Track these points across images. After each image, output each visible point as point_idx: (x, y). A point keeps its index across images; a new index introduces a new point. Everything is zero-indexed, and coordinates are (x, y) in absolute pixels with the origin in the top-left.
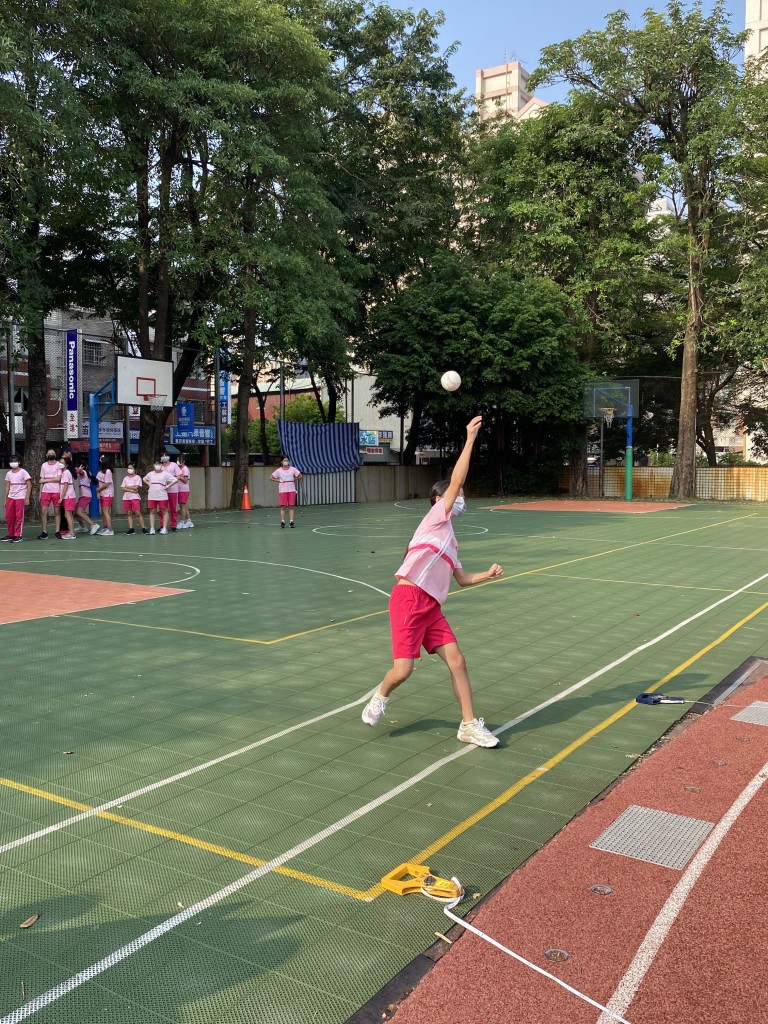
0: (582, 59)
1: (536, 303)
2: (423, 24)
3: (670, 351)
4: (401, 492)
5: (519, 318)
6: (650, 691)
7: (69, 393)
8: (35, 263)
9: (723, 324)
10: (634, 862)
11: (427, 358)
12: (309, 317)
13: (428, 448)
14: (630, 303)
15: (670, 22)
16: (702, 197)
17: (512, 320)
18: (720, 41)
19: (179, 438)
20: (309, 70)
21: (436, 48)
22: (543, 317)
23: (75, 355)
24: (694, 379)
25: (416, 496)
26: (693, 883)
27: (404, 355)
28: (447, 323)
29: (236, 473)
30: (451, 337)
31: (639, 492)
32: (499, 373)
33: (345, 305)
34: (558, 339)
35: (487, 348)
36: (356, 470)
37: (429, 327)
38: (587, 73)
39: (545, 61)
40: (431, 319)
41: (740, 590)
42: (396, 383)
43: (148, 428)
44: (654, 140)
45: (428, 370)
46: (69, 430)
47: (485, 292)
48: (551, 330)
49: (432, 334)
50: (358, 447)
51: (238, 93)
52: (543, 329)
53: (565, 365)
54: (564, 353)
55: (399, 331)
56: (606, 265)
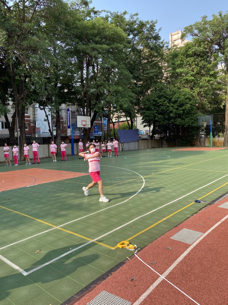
0: (195, 30)
1: (184, 95)
2: (152, 24)
3: (222, 106)
4: (150, 146)
5: (180, 100)
6: (199, 199)
7: (68, 124)
8: (56, 94)
10: (180, 242)
11: (155, 111)
12: (123, 103)
14: (210, 94)
15: (219, 17)
17: (177, 100)
19: (95, 134)
20: (121, 39)
21: (156, 30)
22: (186, 99)
23: (69, 115)
25: (154, 148)
26: (193, 248)
27: (149, 111)
28: (160, 102)
30: (161, 106)
31: (214, 144)
32: (175, 114)
33: (133, 99)
34: (190, 104)
35: (171, 108)
36: (138, 141)
37: (156, 103)
38: (197, 33)
39: (185, 31)
40: (156, 101)
42: (147, 118)
43: (85, 133)
44: (216, 50)
45: (156, 115)
46: (68, 133)
47: (170, 93)
48: (188, 102)
49: (157, 105)
50: (138, 135)
51: (104, 48)
52: (186, 102)
53: (192, 111)
54: (192, 108)
55: (148, 105)
56: (203, 84)
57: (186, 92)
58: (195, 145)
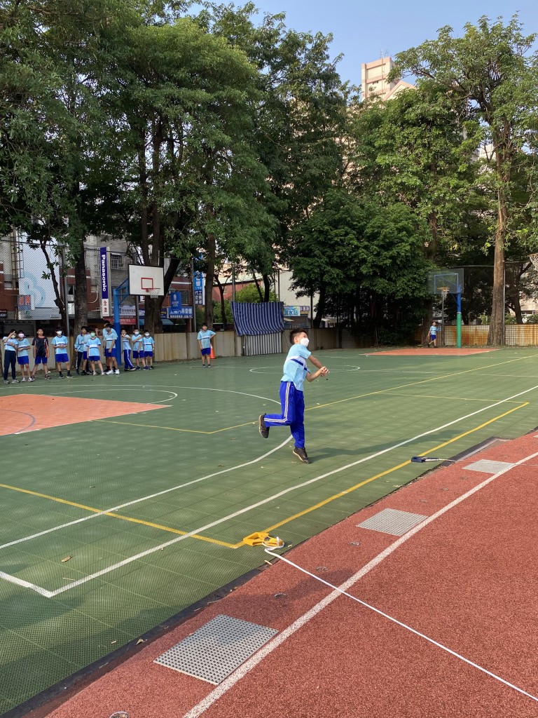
0: (425, 58)
1: (395, 221)
2: (319, 41)
3: (484, 250)
4: (313, 347)
5: (384, 231)
6: (421, 455)
7: (102, 288)
9: (518, 231)
11: (324, 259)
14: (458, 219)
15: (481, 31)
16: (505, 146)
17: (379, 233)
18: (515, 42)
19: (172, 315)
20: (240, 78)
21: (328, 57)
22: (400, 230)
23: (106, 263)
24: (503, 266)
25: (322, 348)
26: (403, 541)
27: (310, 257)
28: (336, 235)
30: (339, 245)
31: (467, 341)
32: (371, 268)
33: (269, 229)
34: (410, 245)
35: (363, 252)
36: (282, 332)
37: (325, 238)
38: (426, 69)
39: (397, 63)
40: (326, 233)
41: (505, 400)
42: (304, 276)
43: (150, 309)
44: (473, 110)
45: (325, 268)
46: (103, 310)
47: (361, 215)
48: (405, 238)
49: (327, 244)
50: (283, 317)
51: (198, 97)
52: (400, 239)
53: (415, 262)
54: (414, 254)
55: (307, 242)
56: (442, 195)
57: (399, 213)
58: (420, 343)
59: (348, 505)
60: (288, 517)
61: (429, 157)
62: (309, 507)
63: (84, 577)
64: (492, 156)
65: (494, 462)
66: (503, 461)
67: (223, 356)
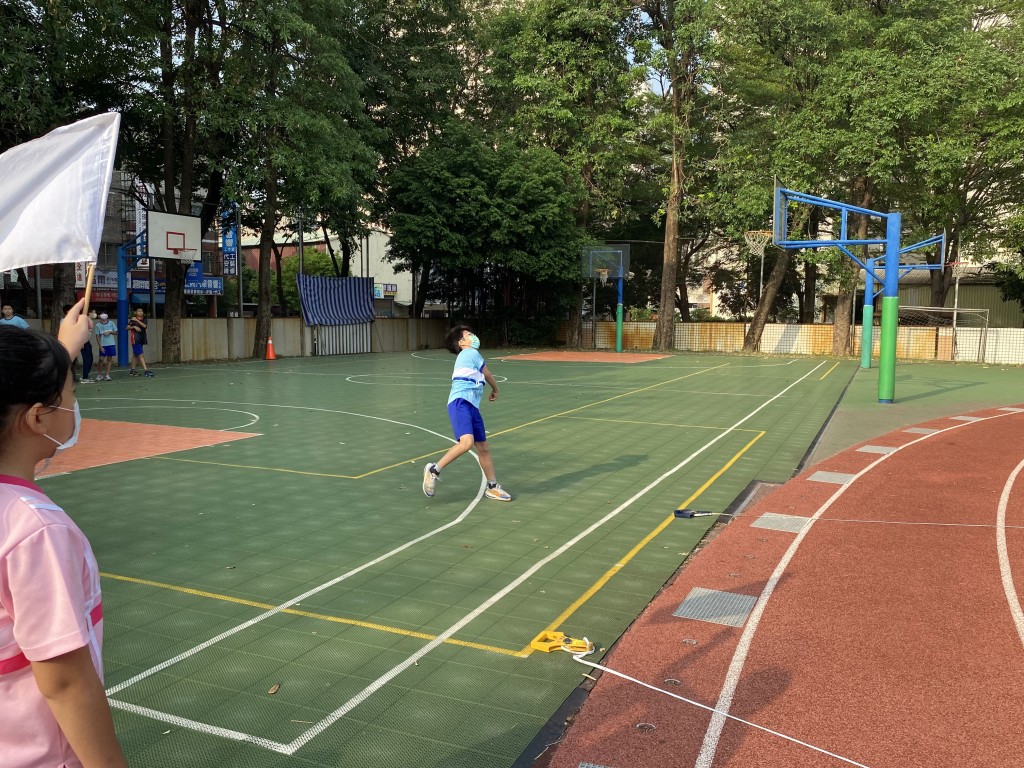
1: (538, 171)
3: (656, 218)
4: (413, 343)
5: (525, 185)
6: (682, 507)
9: (701, 196)
10: (708, 624)
11: (440, 219)
13: (438, 302)
16: (685, 81)
17: (518, 187)
19: (189, 289)
22: (546, 185)
24: (675, 244)
25: (427, 347)
26: (752, 635)
27: (418, 215)
28: (459, 186)
29: (259, 325)
30: (463, 200)
32: (507, 235)
33: (367, 167)
34: (559, 206)
35: (495, 212)
36: (372, 322)
37: (443, 189)
40: (444, 182)
41: (732, 428)
42: (411, 241)
44: (643, 26)
45: (441, 231)
47: (493, 160)
48: (552, 197)
49: (444, 197)
50: (373, 299)
52: (545, 196)
53: (564, 230)
54: (564, 219)
55: (414, 192)
56: (600, 138)
57: (544, 161)
58: (564, 343)
59: (637, 584)
60: (568, 606)
61: (584, 84)
62: (586, 590)
63: (324, 716)
64: (668, 92)
65: (784, 517)
66: (794, 514)
67: (283, 353)
